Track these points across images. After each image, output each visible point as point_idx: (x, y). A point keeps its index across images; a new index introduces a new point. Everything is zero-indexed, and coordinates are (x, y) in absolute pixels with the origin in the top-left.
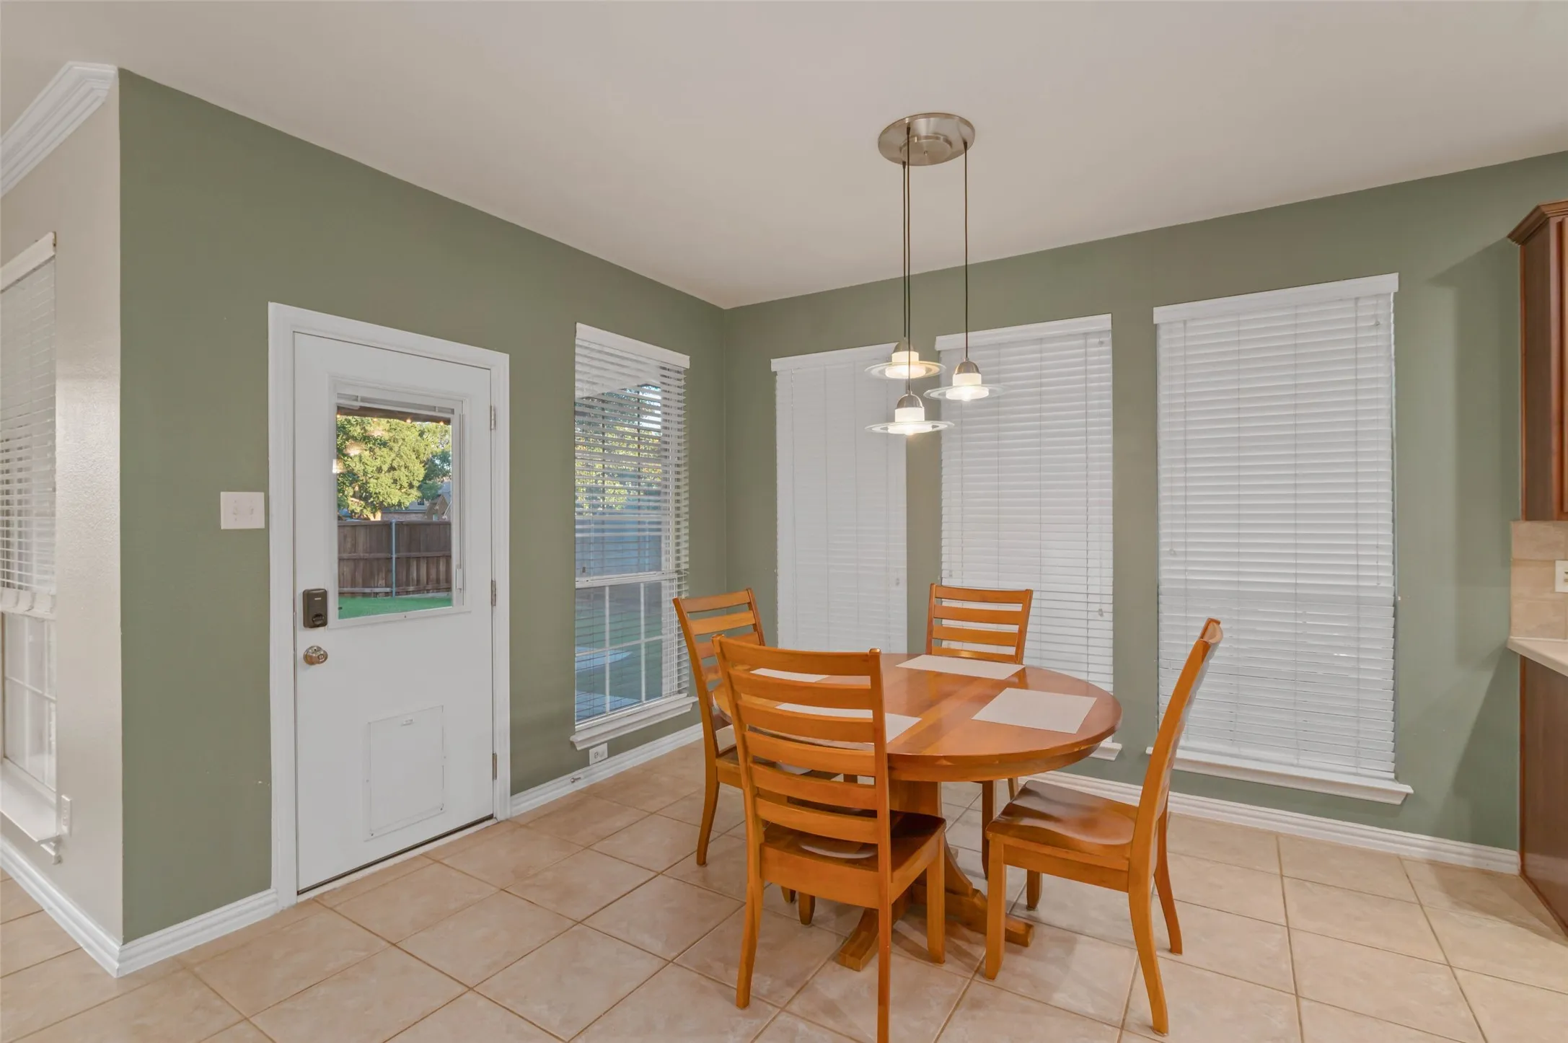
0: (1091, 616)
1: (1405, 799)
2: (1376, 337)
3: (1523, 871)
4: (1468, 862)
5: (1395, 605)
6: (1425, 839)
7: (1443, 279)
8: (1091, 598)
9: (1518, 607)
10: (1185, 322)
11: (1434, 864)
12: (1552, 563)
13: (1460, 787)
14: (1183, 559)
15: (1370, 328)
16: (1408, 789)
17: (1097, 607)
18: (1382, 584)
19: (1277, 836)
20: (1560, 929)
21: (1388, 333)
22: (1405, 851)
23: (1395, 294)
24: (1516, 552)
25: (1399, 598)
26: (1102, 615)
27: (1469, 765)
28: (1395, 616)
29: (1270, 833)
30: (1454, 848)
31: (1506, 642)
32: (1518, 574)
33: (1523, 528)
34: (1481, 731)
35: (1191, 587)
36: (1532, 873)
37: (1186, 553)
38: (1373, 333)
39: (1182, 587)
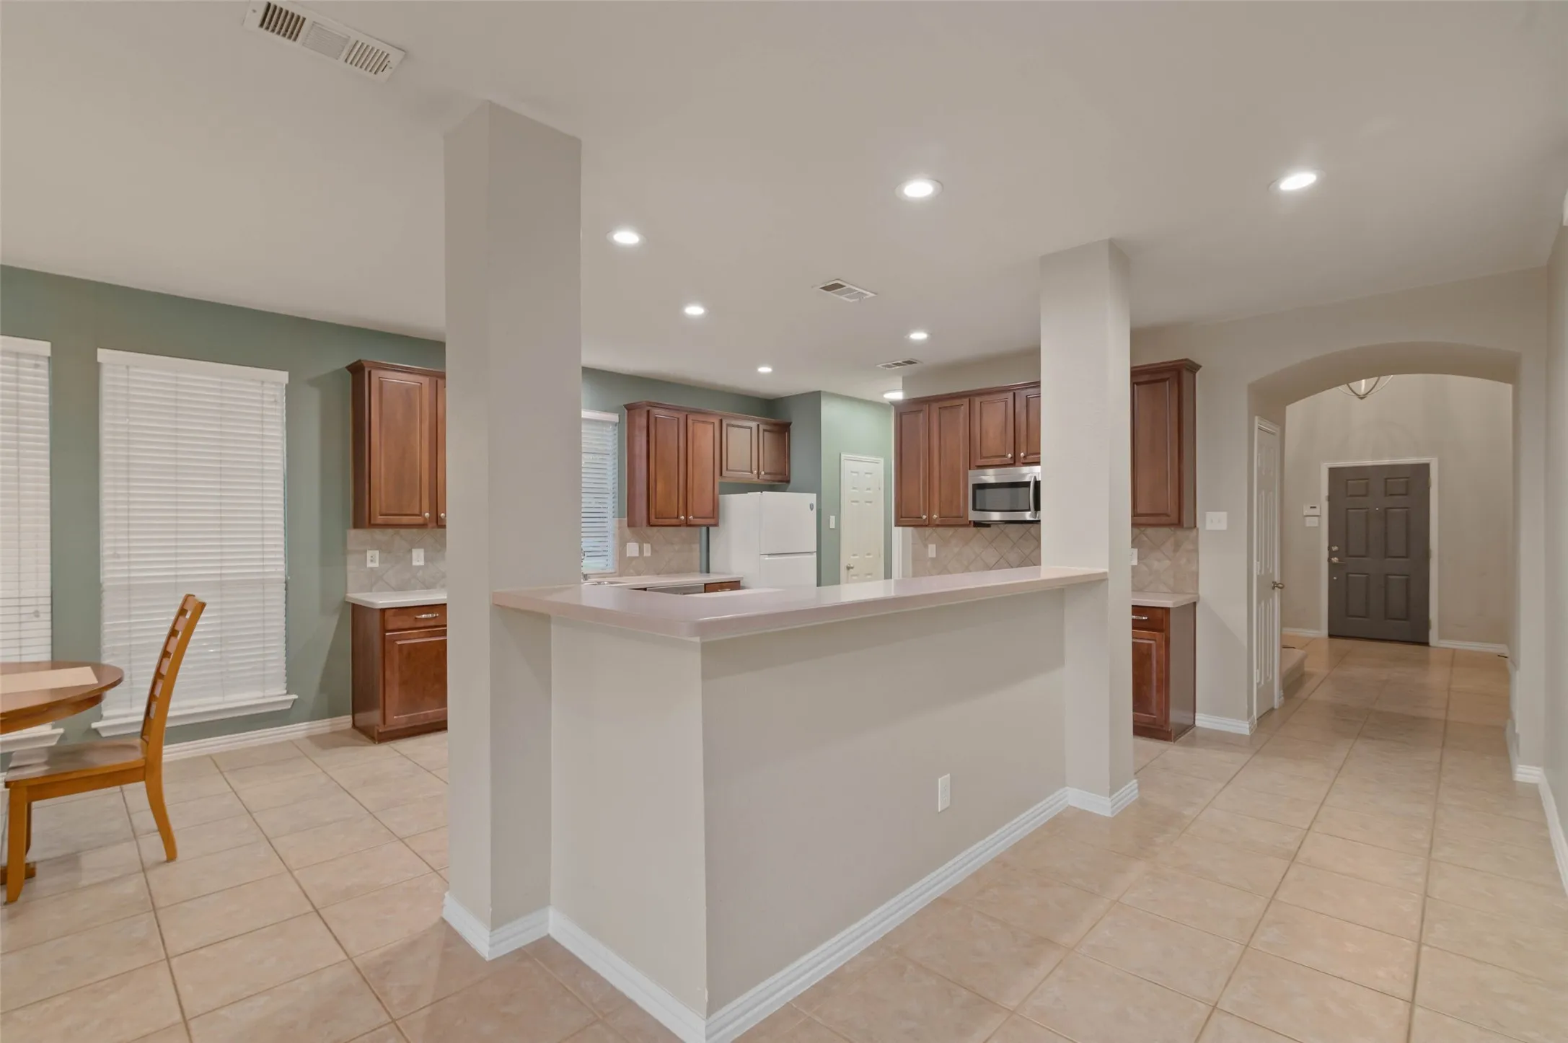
0: (24, 618)
1: (293, 703)
2: (275, 410)
3: (354, 725)
4: (327, 730)
5: (286, 582)
6: (304, 725)
7: (313, 382)
8: (24, 602)
9: (350, 577)
10: (128, 367)
11: (311, 738)
12: (366, 552)
13: (323, 687)
14: (126, 560)
15: (271, 403)
16: (294, 697)
17: (32, 610)
18: (279, 570)
19: (210, 756)
20: (369, 740)
21: (281, 407)
22: (292, 736)
23: (286, 385)
24: (350, 547)
25: (289, 578)
26: (38, 616)
27: (328, 672)
28: (286, 589)
29: (206, 756)
30: (320, 725)
31: (345, 597)
32: (351, 559)
33: (353, 533)
34: (332, 653)
35: (133, 583)
36: (358, 724)
37: (129, 556)
38: (274, 406)
39: (126, 583)
